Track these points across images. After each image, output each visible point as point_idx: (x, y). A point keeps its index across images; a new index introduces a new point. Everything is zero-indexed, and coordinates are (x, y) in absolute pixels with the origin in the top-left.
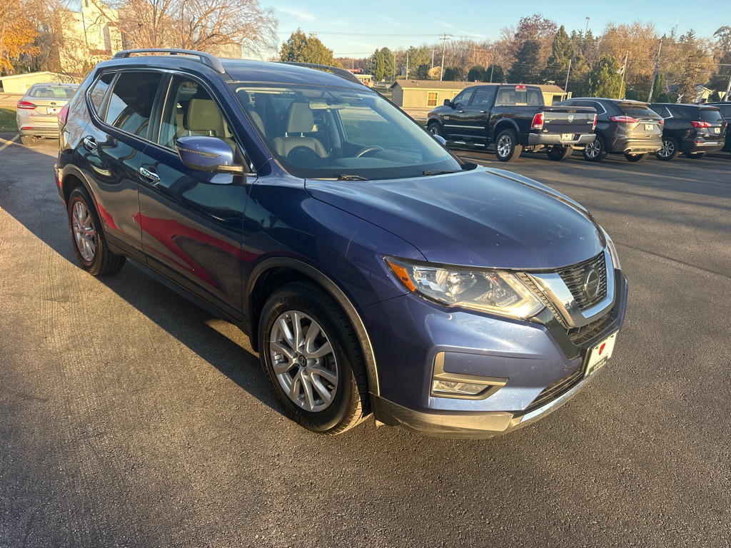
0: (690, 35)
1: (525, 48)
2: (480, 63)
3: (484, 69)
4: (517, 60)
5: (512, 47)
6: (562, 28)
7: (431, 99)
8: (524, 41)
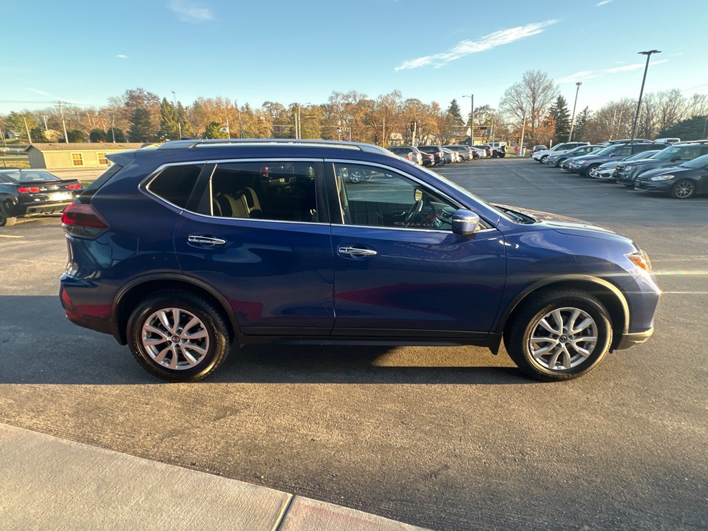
0: (247, 106)
1: (137, 114)
2: (98, 127)
3: (103, 131)
4: (133, 124)
5: (126, 114)
6: (165, 100)
7: (76, 159)
8: (134, 108)
